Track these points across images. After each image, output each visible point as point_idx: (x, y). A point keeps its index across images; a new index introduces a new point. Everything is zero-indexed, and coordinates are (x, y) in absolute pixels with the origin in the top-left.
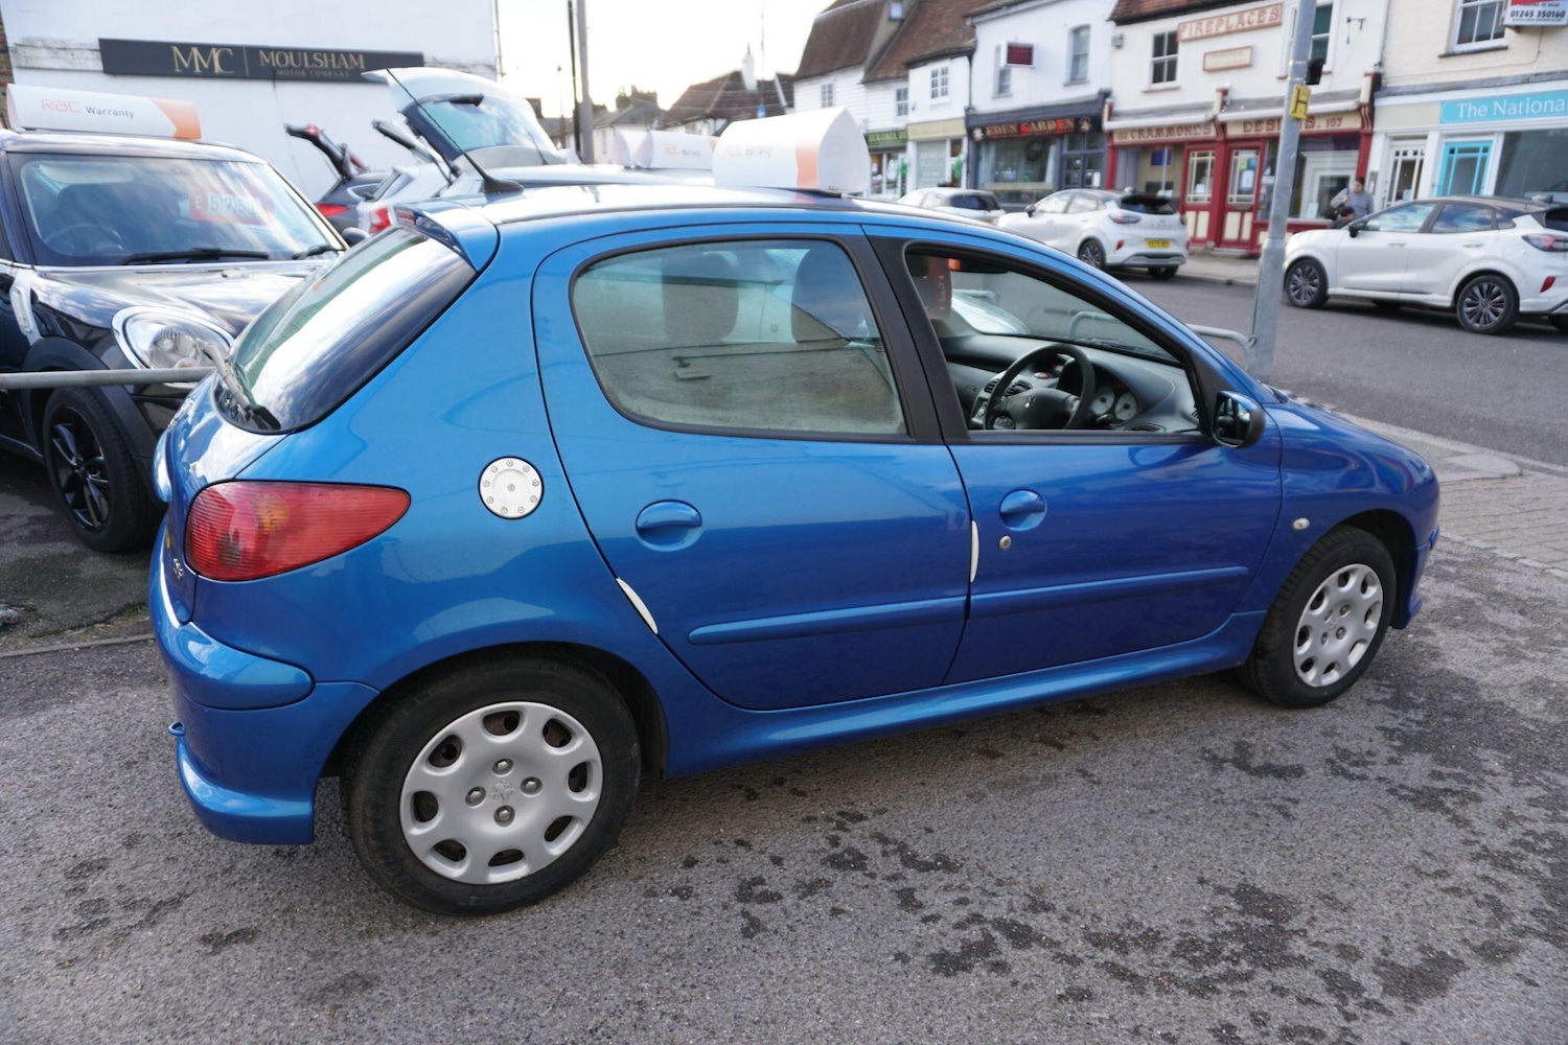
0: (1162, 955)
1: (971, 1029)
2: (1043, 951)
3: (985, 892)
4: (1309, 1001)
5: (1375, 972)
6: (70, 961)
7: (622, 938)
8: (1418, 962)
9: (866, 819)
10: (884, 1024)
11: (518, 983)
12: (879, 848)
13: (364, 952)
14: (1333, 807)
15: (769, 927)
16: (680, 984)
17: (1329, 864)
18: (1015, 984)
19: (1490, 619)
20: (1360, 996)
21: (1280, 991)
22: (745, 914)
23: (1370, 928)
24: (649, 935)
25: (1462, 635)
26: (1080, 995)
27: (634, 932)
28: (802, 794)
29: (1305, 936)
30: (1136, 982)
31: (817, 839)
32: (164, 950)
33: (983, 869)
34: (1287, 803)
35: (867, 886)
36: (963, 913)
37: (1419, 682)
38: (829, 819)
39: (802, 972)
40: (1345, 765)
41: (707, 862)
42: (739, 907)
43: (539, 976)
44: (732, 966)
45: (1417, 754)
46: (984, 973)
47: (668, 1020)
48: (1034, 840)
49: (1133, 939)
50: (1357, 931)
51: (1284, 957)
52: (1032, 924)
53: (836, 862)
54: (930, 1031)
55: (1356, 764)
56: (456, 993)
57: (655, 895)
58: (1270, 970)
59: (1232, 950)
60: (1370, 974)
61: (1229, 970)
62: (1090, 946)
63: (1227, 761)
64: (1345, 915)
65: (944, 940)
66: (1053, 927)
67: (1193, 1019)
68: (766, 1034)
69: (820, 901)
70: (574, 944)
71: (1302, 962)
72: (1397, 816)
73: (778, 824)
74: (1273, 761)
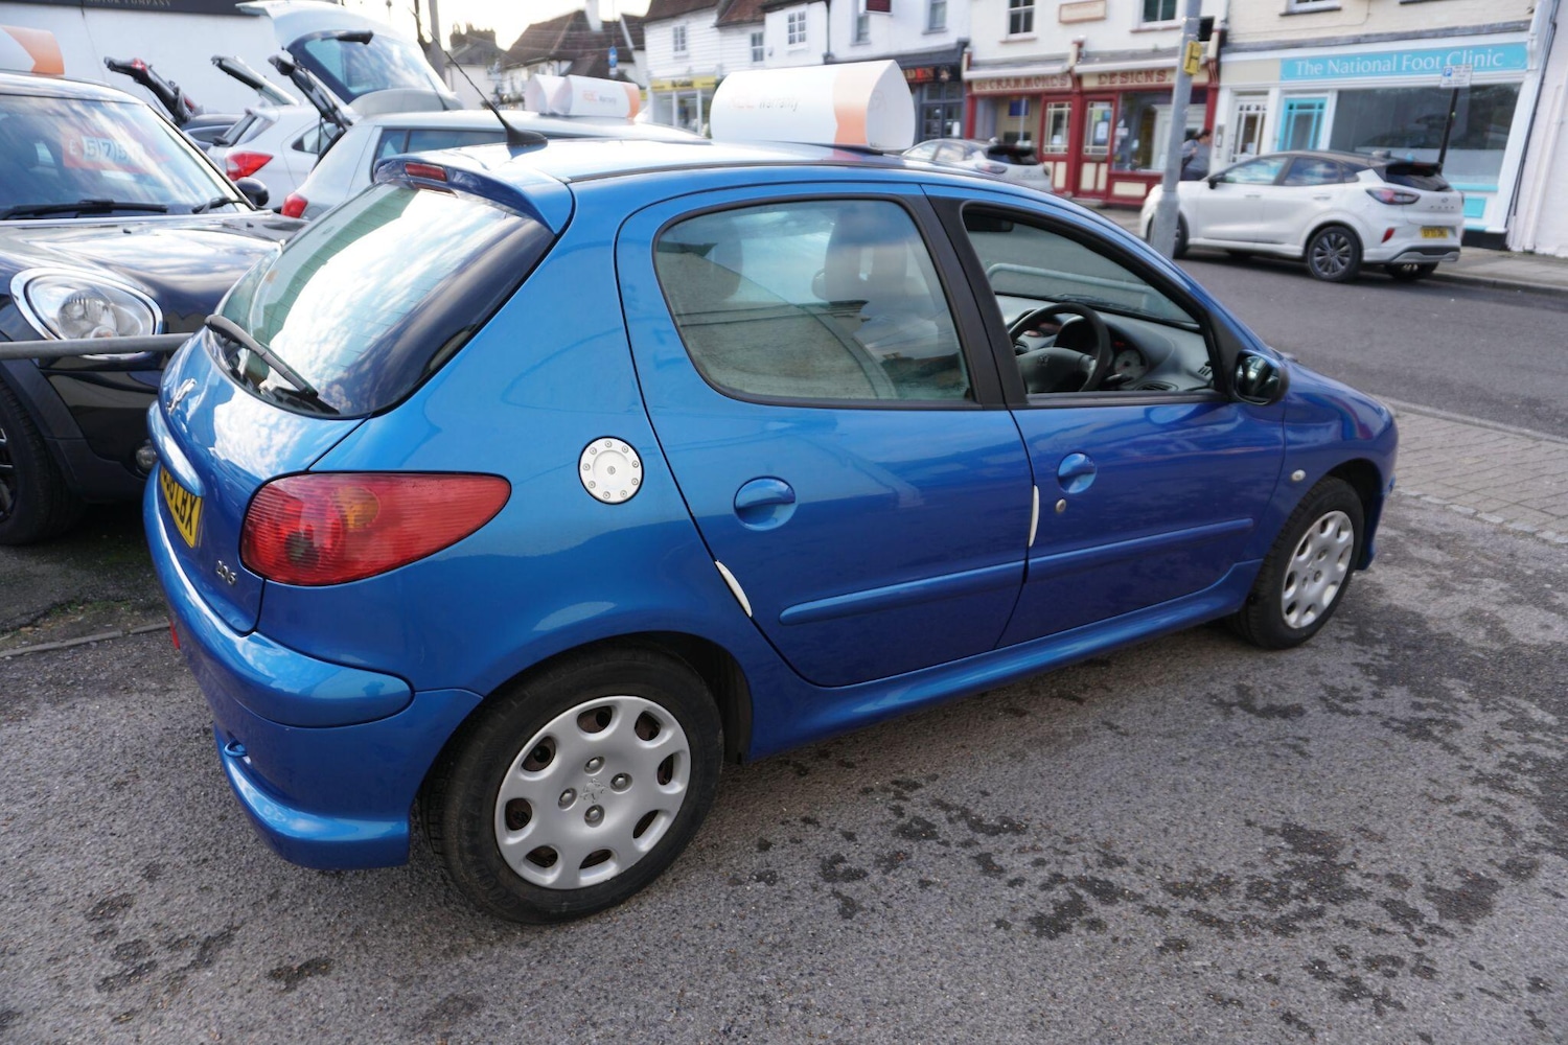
0: (1238, 900)
1: (1090, 990)
2: (1130, 905)
3: (1057, 851)
4: (1379, 931)
5: (1427, 898)
6: (127, 1014)
7: (723, 931)
8: (1459, 885)
9: (921, 786)
10: (1009, 993)
11: (631, 989)
12: (942, 815)
13: (456, 972)
14: (1341, 743)
15: (864, 905)
16: (797, 973)
17: (1354, 798)
18: (1115, 940)
19: (1415, 555)
20: (1422, 922)
21: (1352, 924)
22: (837, 895)
23: (1408, 857)
24: (749, 925)
25: (1397, 572)
26: (1178, 945)
27: (732, 925)
28: (850, 765)
29: (1356, 869)
30: (1224, 928)
31: (878, 811)
32: (231, 991)
33: (1048, 828)
34: (1300, 742)
35: (945, 855)
36: (1043, 874)
37: (1375, 618)
38: (886, 790)
39: (912, 949)
40: (1337, 702)
41: (780, 843)
42: (827, 887)
43: (651, 979)
44: (842, 949)
45: (1394, 687)
46: (1083, 932)
47: (798, 1012)
48: (1086, 795)
49: (1207, 886)
50: (1399, 861)
51: (1345, 891)
52: (1111, 879)
53: (905, 832)
54: (1054, 996)
55: (1346, 700)
56: (572, 1007)
57: (740, 883)
58: (1336, 904)
59: (1298, 889)
60: (1423, 900)
61: (1302, 908)
62: (1170, 895)
63: (1233, 705)
64: (1381, 847)
65: (1035, 903)
66: (1131, 880)
67: (1286, 959)
68: (899, 1016)
69: (905, 875)
70: (676, 943)
71: (1363, 894)
72: (1397, 747)
73: (837, 799)
74: (1274, 702)
